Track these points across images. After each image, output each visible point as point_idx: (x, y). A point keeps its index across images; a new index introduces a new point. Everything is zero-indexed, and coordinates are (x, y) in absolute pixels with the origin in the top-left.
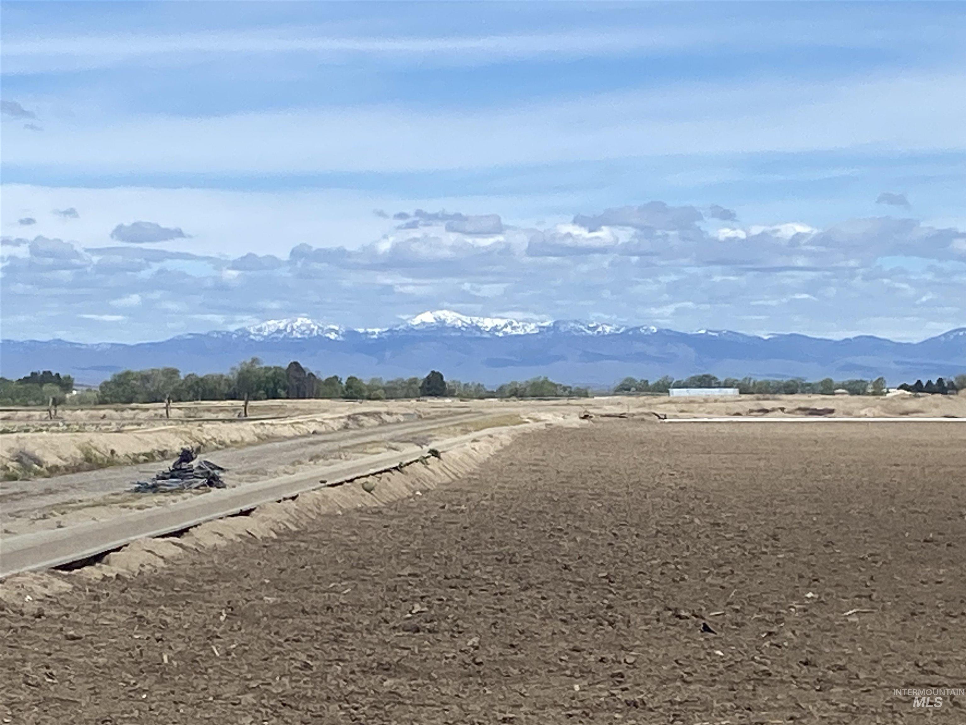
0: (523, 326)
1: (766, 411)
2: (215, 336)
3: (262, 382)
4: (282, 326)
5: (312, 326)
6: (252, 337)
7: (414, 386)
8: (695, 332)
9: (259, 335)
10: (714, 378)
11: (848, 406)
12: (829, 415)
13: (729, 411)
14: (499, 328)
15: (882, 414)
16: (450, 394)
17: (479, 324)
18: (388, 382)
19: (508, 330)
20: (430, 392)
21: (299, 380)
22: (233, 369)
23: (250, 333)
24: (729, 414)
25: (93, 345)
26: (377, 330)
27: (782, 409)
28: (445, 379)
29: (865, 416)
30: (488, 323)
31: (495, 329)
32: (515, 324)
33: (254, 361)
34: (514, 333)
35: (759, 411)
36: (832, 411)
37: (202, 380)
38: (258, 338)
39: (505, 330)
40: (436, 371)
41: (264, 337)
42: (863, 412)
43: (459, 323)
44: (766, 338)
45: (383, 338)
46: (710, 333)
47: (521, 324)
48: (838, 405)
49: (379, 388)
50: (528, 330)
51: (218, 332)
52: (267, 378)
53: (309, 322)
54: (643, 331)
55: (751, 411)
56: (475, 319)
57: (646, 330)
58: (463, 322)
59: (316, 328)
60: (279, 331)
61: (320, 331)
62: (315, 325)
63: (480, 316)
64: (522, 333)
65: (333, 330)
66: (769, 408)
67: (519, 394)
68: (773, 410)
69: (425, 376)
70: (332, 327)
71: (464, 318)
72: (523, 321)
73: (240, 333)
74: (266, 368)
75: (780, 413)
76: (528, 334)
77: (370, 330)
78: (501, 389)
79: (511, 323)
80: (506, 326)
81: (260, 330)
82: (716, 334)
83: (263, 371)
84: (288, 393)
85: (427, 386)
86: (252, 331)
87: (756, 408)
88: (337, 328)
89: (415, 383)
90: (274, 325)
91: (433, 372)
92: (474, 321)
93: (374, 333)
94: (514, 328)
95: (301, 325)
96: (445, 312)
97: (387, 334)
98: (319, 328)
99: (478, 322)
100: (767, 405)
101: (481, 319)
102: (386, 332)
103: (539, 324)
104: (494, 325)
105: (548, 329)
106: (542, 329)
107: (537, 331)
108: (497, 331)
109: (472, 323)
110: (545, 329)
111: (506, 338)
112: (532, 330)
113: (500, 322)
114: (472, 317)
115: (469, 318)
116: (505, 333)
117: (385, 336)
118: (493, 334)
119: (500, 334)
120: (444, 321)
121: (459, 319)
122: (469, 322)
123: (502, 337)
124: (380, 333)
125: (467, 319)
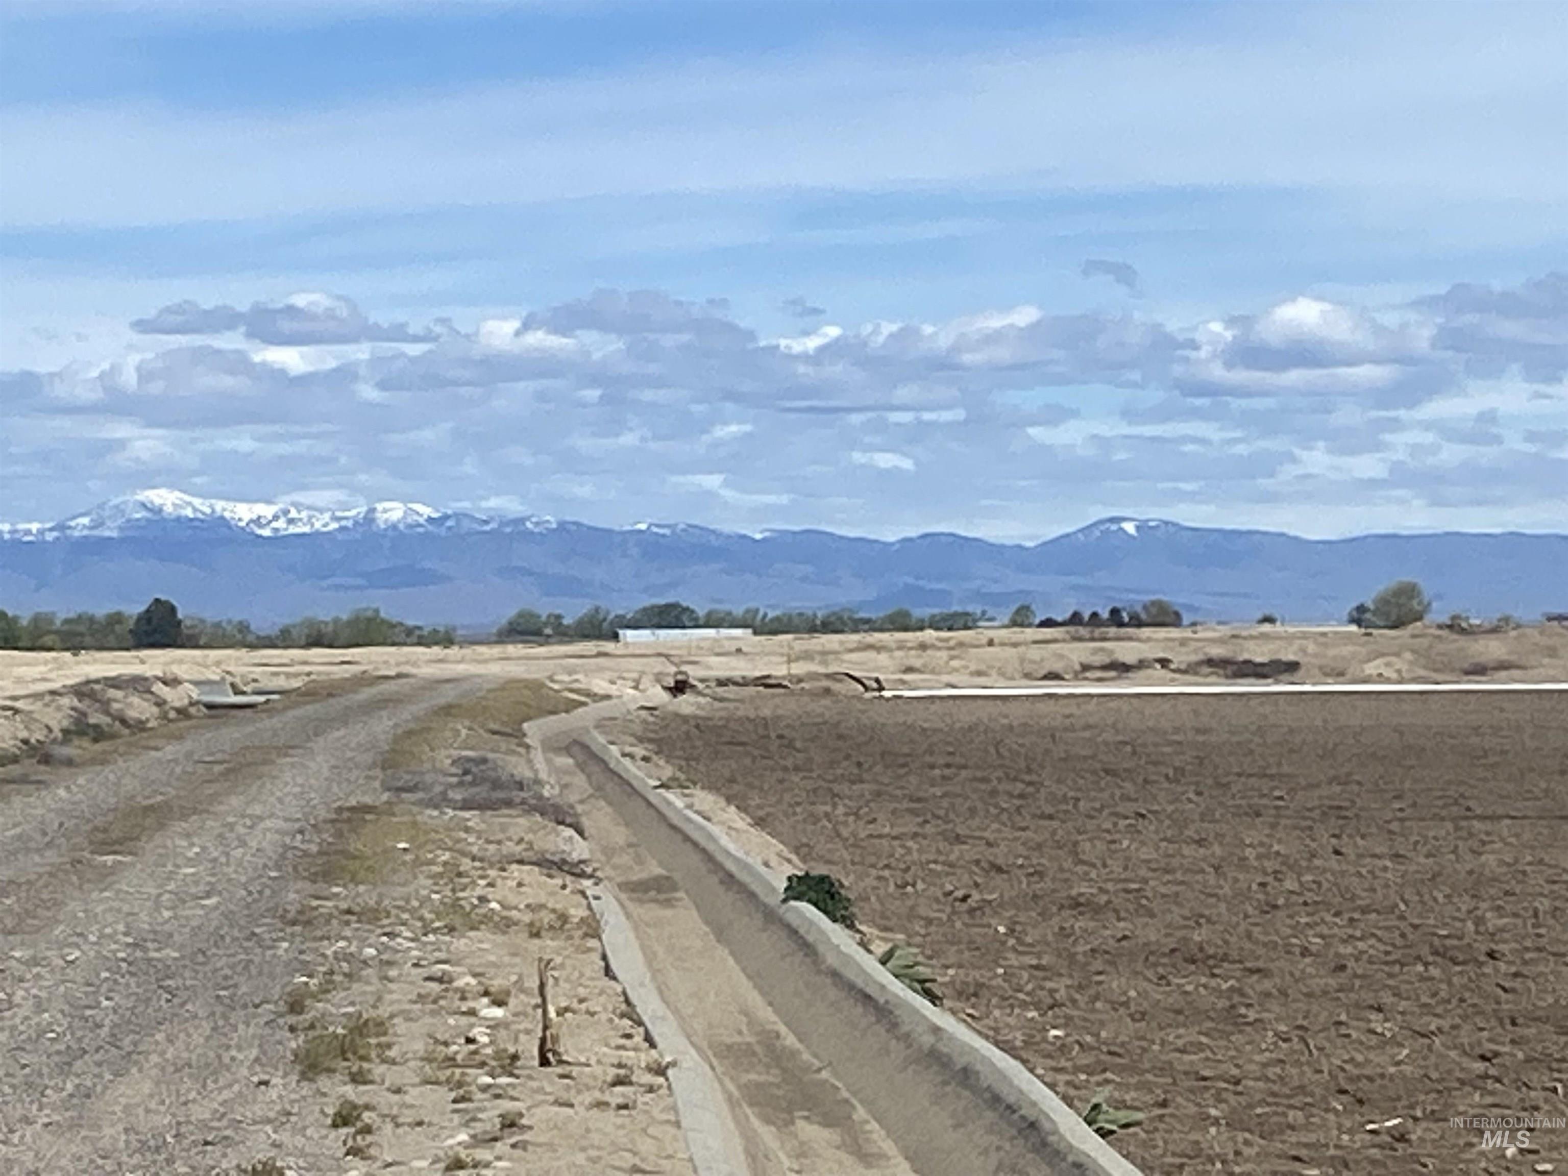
0: (310, 518)
1: (1122, 668)
7: (117, 628)
8: (629, 528)
10: (686, 609)
11: (1331, 652)
12: (1286, 677)
13: (1028, 668)
14: (264, 521)
15: (1422, 672)
16: (191, 643)
17: (227, 515)
18: (67, 621)
19: (281, 524)
20: (151, 640)
24: (1027, 676)
26: (34, 527)
27: (1164, 663)
28: (180, 616)
29: (1381, 678)
30: (244, 512)
31: (257, 521)
32: (293, 514)
34: (293, 530)
35: (1104, 668)
36: (1293, 667)
39: (274, 525)
40: (163, 598)
42: (1371, 669)
43: (189, 513)
44: (758, 536)
45: (45, 542)
46: (655, 529)
47: (304, 515)
48: (1303, 651)
49: (50, 632)
50: (318, 525)
54: (529, 525)
55: (1086, 668)
56: (219, 505)
57: (537, 524)
58: (195, 510)
63: (228, 499)
64: (307, 529)
66: (1130, 659)
68: (1142, 665)
69: (142, 608)
71: (197, 502)
72: (309, 508)
75: (1158, 671)
76: (318, 534)
77: (22, 526)
78: (286, 631)
79: (286, 512)
80: (276, 518)
82: (666, 531)
85: (145, 628)
87: (1098, 660)
89: (119, 622)
91: (157, 601)
92: (219, 510)
93: (28, 532)
94: (291, 521)
96: (163, 492)
97: (55, 534)
99: (224, 510)
100: (1126, 652)
101: (230, 505)
102: (51, 529)
103: (339, 514)
104: (255, 517)
105: (356, 523)
106: (344, 523)
107: (334, 526)
108: (261, 526)
109: (213, 511)
110: (349, 524)
111: (278, 540)
112: (325, 525)
113: (266, 511)
114: (213, 501)
115: (207, 502)
116: (276, 530)
117: (50, 537)
118: (253, 533)
119: (266, 532)
120: (160, 510)
121: (189, 504)
122: (208, 511)
123: (269, 538)
124: (41, 532)
125: (203, 506)
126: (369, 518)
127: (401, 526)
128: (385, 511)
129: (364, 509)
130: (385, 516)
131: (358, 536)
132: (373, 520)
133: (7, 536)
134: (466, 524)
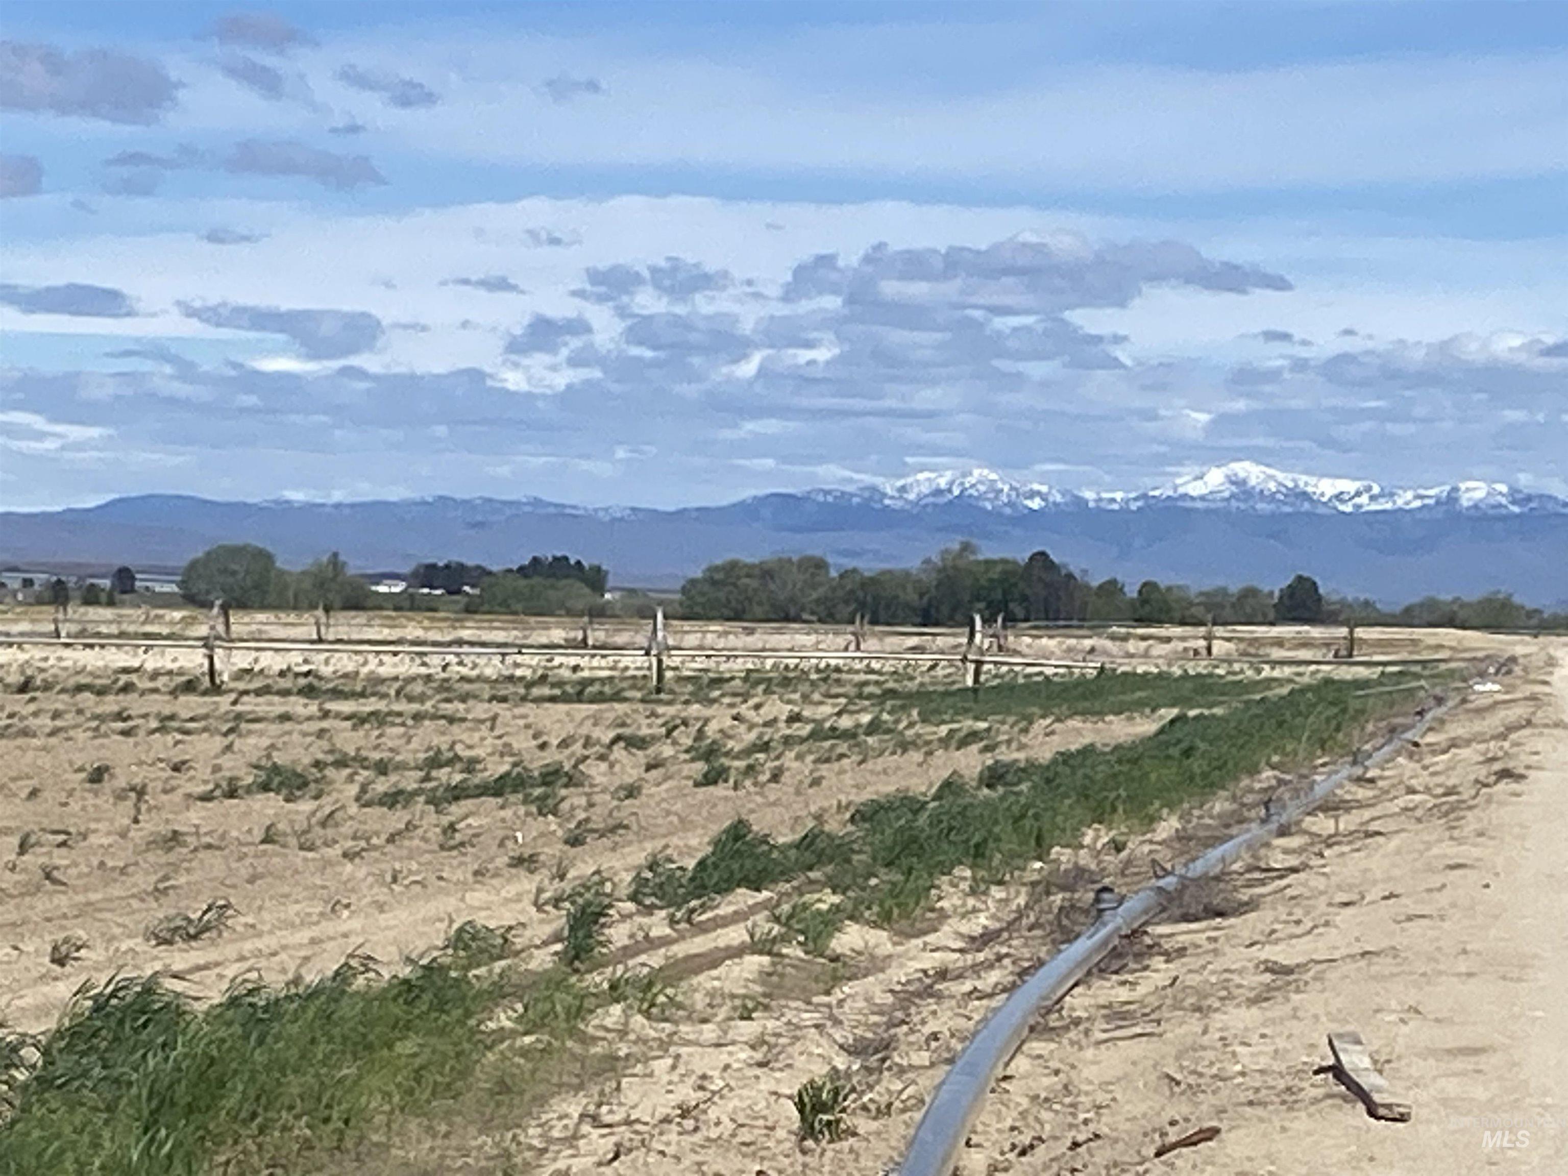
0: (1392, 496)
2: (821, 498)
3: (983, 588)
4: (943, 483)
5: (1000, 485)
6: (887, 502)
9: (901, 497)
14: (1346, 497)
16: (1331, 618)
17: (1310, 489)
19: (1364, 499)
20: (1295, 614)
21: (1047, 585)
22: (927, 561)
23: (884, 495)
25: (596, 510)
26: (1119, 496)
28: (1321, 591)
30: (1326, 488)
31: (1338, 497)
32: (1376, 491)
33: (966, 547)
34: (1374, 507)
37: (872, 579)
38: (899, 504)
39: (1357, 500)
40: (1306, 574)
41: (911, 502)
43: (1272, 486)
45: (1134, 512)
47: (1387, 492)
50: (1401, 503)
51: (827, 493)
52: (991, 580)
53: (993, 476)
56: (1303, 479)
58: (1281, 484)
59: (1006, 488)
60: (938, 492)
61: (1014, 494)
62: (1004, 483)
63: (1311, 473)
64: (1389, 507)
65: (1039, 493)
67: (1458, 622)
69: (1285, 584)
70: (1036, 487)
71: (1280, 476)
73: (867, 494)
74: (987, 562)
76: (1400, 510)
77: (1105, 495)
78: (1408, 610)
79: (1369, 489)
80: (1358, 494)
81: (903, 489)
83: (982, 568)
84: (1027, 610)
85: (1288, 602)
86: (889, 491)
88: (1044, 489)
90: (929, 479)
91: (1300, 578)
92: (1301, 484)
93: (1113, 500)
94: (1373, 498)
95: (980, 482)
96: (1247, 465)
97: (1140, 503)
98: (1012, 488)
99: (1307, 484)
101: (1313, 480)
102: (1135, 499)
103: (1422, 492)
104: (1336, 492)
105: (1438, 503)
106: (1427, 501)
107: (1417, 504)
108: (1343, 502)
109: (1296, 486)
110: (1431, 502)
111: (1358, 515)
112: (1407, 503)
113: (1349, 486)
114: (1296, 476)
115: (1290, 476)
116: (1358, 507)
117: (1134, 506)
118: (1335, 508)
119: (1348, 508)
120: (1244, 482)
121: (1272, 477)
122: (1291, 485)
123: (1350, 514)
124: (1127, 501)
125: (1286, 479)
126: (1452, 498)
127: (1482, 505)
128: (1468, 490)
129: (1447, 488)
130: (1467, 495)
131: (1440, 516)
132: (1456, 500)
133: (1091, 505)
134: (1550, 506)
